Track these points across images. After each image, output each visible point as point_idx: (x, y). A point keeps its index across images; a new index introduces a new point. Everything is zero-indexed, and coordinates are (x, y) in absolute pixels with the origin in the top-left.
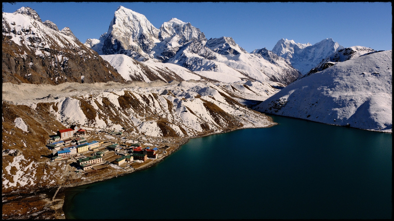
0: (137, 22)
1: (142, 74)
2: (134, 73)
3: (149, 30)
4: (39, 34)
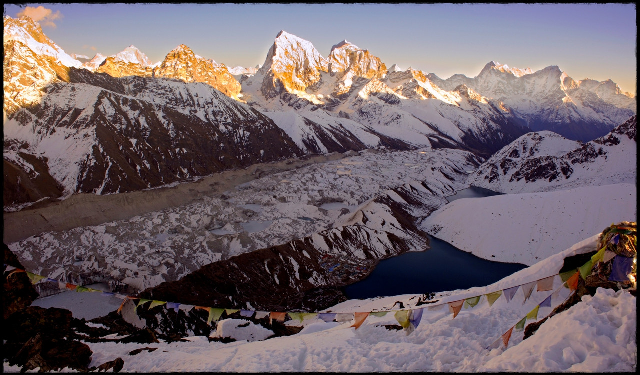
0: (302, 51)
1: (316, 138)
2: (306, 137)
3: (316, 61)
4: (221, 107)
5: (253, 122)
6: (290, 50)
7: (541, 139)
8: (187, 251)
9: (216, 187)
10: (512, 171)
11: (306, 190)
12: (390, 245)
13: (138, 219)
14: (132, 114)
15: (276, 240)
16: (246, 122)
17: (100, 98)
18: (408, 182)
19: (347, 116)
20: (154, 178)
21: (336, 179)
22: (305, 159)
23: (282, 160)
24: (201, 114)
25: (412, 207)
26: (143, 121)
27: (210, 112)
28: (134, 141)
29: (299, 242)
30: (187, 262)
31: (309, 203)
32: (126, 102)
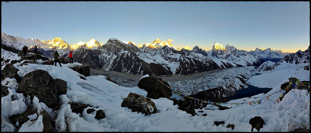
1: (223, 65)
2: (221, 65)
3: (223, 49)
5: (210, 62)
6: (217, 46)
7: (268, 62)
8: (196, 88)
9: (203, 75)
10: (263, 69)
11: (221, 76)
12: (240, 87)
13: (187, 81)
14: (187, 60)
15: (215, 87)
16: (209, 62)
17: (181, 56)
18: (243, 74)
19: (230, 60)
20: (190, 73)
21: (228, 74)
22: (221, 69)
23: (216, 70)
24: (200, 60)
25: (244, 79)
26: (189, 61)
27: (202, 60)
28: (187, 65)
29: (220, 87)
30: (196, 91)
31: (222, 79)
32: (185, 57)
